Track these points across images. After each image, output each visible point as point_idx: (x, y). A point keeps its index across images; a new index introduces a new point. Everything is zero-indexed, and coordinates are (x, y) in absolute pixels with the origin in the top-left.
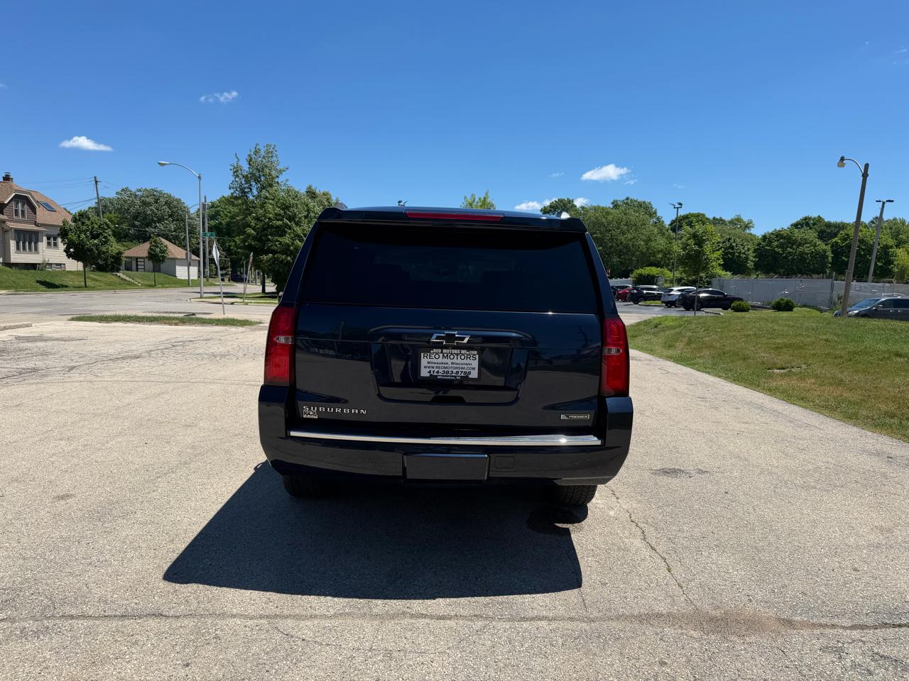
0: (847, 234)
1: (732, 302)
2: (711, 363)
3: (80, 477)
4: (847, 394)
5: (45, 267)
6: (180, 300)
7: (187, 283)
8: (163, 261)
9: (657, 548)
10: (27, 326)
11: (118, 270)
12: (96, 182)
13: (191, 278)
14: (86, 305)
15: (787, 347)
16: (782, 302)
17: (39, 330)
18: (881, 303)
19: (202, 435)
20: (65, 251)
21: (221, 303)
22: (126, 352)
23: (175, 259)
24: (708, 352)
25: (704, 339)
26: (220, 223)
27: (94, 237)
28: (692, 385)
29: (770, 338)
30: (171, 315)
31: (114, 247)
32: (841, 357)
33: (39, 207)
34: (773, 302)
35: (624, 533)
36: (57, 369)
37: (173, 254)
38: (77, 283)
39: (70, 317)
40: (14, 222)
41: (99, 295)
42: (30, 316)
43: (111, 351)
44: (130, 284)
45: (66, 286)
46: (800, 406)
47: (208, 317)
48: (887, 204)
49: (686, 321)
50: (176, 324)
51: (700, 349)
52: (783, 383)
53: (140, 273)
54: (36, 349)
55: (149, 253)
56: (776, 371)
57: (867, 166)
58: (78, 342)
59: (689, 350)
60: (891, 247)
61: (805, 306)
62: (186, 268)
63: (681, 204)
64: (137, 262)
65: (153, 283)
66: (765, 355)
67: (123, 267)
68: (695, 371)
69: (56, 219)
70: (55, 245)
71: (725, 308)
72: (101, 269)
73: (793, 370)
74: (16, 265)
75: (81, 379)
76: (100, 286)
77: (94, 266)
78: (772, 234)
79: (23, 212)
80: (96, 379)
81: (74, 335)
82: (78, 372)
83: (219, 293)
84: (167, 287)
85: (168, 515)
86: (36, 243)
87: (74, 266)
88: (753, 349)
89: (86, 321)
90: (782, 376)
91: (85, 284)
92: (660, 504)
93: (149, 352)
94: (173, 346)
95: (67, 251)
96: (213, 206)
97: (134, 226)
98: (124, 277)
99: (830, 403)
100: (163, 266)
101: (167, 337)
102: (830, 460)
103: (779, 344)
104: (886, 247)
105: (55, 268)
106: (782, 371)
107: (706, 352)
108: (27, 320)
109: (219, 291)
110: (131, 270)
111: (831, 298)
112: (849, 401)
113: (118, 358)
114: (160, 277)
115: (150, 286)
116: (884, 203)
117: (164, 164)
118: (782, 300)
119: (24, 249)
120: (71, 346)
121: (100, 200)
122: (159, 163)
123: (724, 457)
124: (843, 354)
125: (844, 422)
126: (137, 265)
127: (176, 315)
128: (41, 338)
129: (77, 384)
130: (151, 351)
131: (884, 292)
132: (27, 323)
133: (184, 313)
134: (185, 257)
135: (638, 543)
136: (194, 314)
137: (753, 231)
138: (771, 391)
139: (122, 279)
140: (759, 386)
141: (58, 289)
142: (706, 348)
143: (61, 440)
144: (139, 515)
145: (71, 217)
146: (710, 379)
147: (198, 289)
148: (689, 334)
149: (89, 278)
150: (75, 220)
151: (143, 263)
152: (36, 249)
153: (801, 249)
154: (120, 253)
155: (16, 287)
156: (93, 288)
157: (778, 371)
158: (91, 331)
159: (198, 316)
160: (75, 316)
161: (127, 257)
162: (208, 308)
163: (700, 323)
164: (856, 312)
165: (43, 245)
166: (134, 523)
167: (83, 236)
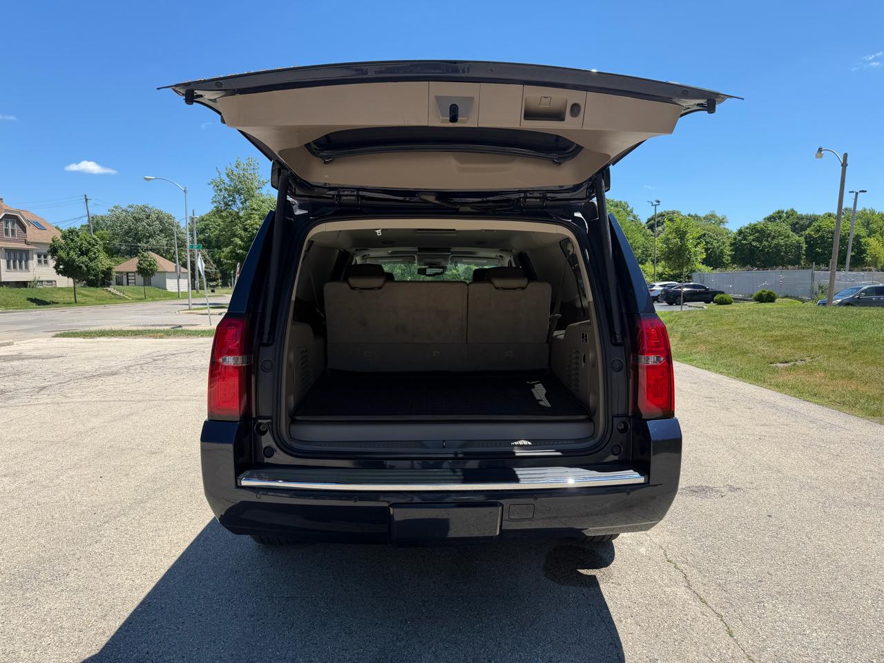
0: (819, 226)
1: (715, 295)
2: (709, 358)
3: (14, 525)
4: (863, 389)
5: (36, 284)
6: (168, 312)
7: (177, 296)
8: (153, 274)
9: (707, 600)
10: (9, 344)
11: (109, 285)
12: (86, 200)
13: (181, 290)
14: (73, 321)
15: (786, 340)
16: (764, 293)
17: (19, 348)
18: (863, 292)
19: (166, 464)
20: (55, 267)
21: (207, 314)
22: (104, 369)
23: (165, 272)
24: (704, 347)
25: (698, 334)
26: (209, 236)
27: (83, 253)
28: (695, 383)
29: (766, 331)
30: (158, 328)
31: (104, 262)
32: (845, 348)
33: (29, 226)
34: (755, 294)
35: (663, 580)
36: (27, 390)
37: (162, 267)
38: (67, 299)
39: (54, 334)
40: (4, 241)
41: (88, 310)
42: (15, 333)
43: (88, 368)
44: (121, 298)
45: (57, 303)
46: (816, 403)
47: (194, 328)
48: (860, 195)
49: (676, 316)
50: (161, 337)
51: (694, 344)
52: (791, 378)
53: (131, 287)
54: (10, 369)
55: (138, 267)
56: (779, 365)
57: (846, 156)
58: (56, 360)
59: (684, 346)
60: (863, 237)
61: (786, 297)
62: (176, 280)
63: (659, 202)
64: (128, 276)
65: (144, 296)
66: (764, 349)
67: (113, 282)
68: (694, 367)
69: (46, 237)
70: (46, 262)
71: (707, 302)
72: (91, 284)
73: (797, 363)
74: (7, 284)
75: (49, 401)
76: (91, 301)
77: (85, 282)
78: (747, 228)
79: (13, 231)
80: (63, 401)
81: (53, 353)
82: (48, 392)
83: (206, 304)
84: (157, 300)
85: (107, 576)
86: (27, 261)
87: (65, 282)
88: (750, 342)
89: (71, 337)
90: (788, 370)
91: (76, 300)
92: (697, 535)
93: (128, 368)
94: (154, 360)
95: (56, 267)
96: (202, 220)
97: (126, 241)
98: (115, 292)
99: (847, 399)
100: (153, 279)
101: (149, 351)
102: (872, 467)
103: (776, 336)
104: (858, 237)
105: (46, 285)
106: (786, 365)
107: (702, 347)
108: (10, 339)
109: (205, 302)
110: (122, 285)
111: (812, 288)
112: (868, 396)
113: (94, 376)
114: (150, 290)
115: (140, 299)
116: (857, 193)
117: (150, 179)
118: (764, 291)
119: (15, 267)
120: (47, 365)
121: (92, 219)
122: (145, 178)
123: (753, 468)
124: (846, 344)
125: (868, 419)
126: (128, 280)
127: (161, 328)
128: (20, 357)
129: (41, 407)
130: (130, 366)
131: (865, 281)
132: (8, 341)
133: (171, 325)
134: (174, 270)
135: (681, 592)
136: (180, 326)
137: (727, 226)
138: (779, 387)
139: (113, 293)
140: (764, 382)
141: (48, 306)
142: (701, 343)
143: (5, 476)
144: (71, 578)
145: (61, 234)
146: (713, 376)
147: (186, 301)
148: (681, 329)
149: (79, 294)
150: (64, 237)
151: (133, 278)
152: (27, 267)
153: (775, 241)
154: (110, 269)
155: (7, 305)
156: (84, 304)
157: (782, 365)
158: (71, 348)
159: (184, 328)
160: (59, 333)
161: (117, 273)
162: (194, 319)
163: (690, 318)
164: (839, 301)
165: (33, 263)
166: (62, 590)
167: (72, 253)
